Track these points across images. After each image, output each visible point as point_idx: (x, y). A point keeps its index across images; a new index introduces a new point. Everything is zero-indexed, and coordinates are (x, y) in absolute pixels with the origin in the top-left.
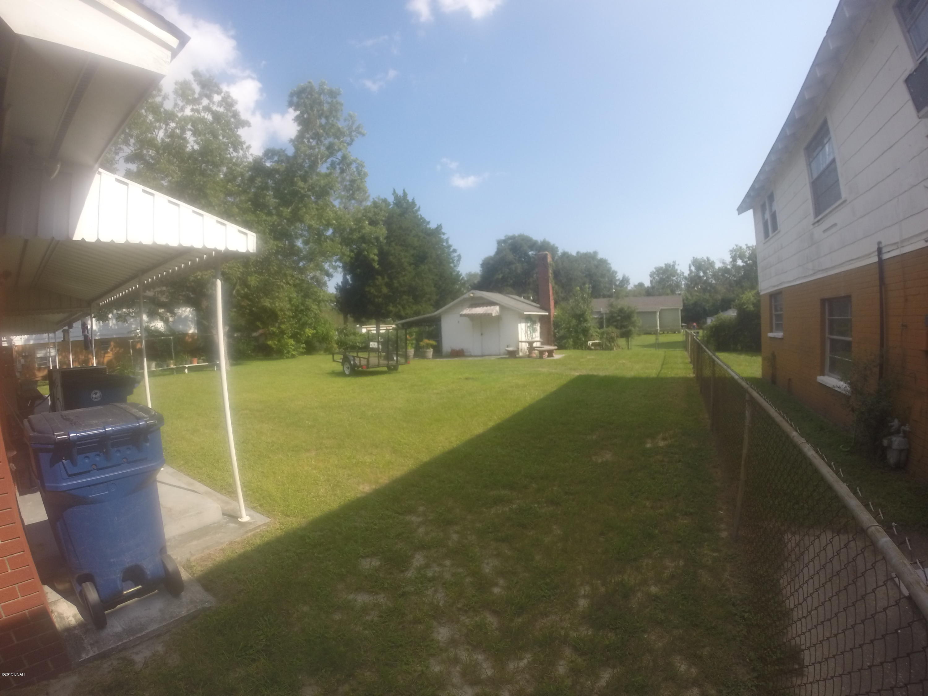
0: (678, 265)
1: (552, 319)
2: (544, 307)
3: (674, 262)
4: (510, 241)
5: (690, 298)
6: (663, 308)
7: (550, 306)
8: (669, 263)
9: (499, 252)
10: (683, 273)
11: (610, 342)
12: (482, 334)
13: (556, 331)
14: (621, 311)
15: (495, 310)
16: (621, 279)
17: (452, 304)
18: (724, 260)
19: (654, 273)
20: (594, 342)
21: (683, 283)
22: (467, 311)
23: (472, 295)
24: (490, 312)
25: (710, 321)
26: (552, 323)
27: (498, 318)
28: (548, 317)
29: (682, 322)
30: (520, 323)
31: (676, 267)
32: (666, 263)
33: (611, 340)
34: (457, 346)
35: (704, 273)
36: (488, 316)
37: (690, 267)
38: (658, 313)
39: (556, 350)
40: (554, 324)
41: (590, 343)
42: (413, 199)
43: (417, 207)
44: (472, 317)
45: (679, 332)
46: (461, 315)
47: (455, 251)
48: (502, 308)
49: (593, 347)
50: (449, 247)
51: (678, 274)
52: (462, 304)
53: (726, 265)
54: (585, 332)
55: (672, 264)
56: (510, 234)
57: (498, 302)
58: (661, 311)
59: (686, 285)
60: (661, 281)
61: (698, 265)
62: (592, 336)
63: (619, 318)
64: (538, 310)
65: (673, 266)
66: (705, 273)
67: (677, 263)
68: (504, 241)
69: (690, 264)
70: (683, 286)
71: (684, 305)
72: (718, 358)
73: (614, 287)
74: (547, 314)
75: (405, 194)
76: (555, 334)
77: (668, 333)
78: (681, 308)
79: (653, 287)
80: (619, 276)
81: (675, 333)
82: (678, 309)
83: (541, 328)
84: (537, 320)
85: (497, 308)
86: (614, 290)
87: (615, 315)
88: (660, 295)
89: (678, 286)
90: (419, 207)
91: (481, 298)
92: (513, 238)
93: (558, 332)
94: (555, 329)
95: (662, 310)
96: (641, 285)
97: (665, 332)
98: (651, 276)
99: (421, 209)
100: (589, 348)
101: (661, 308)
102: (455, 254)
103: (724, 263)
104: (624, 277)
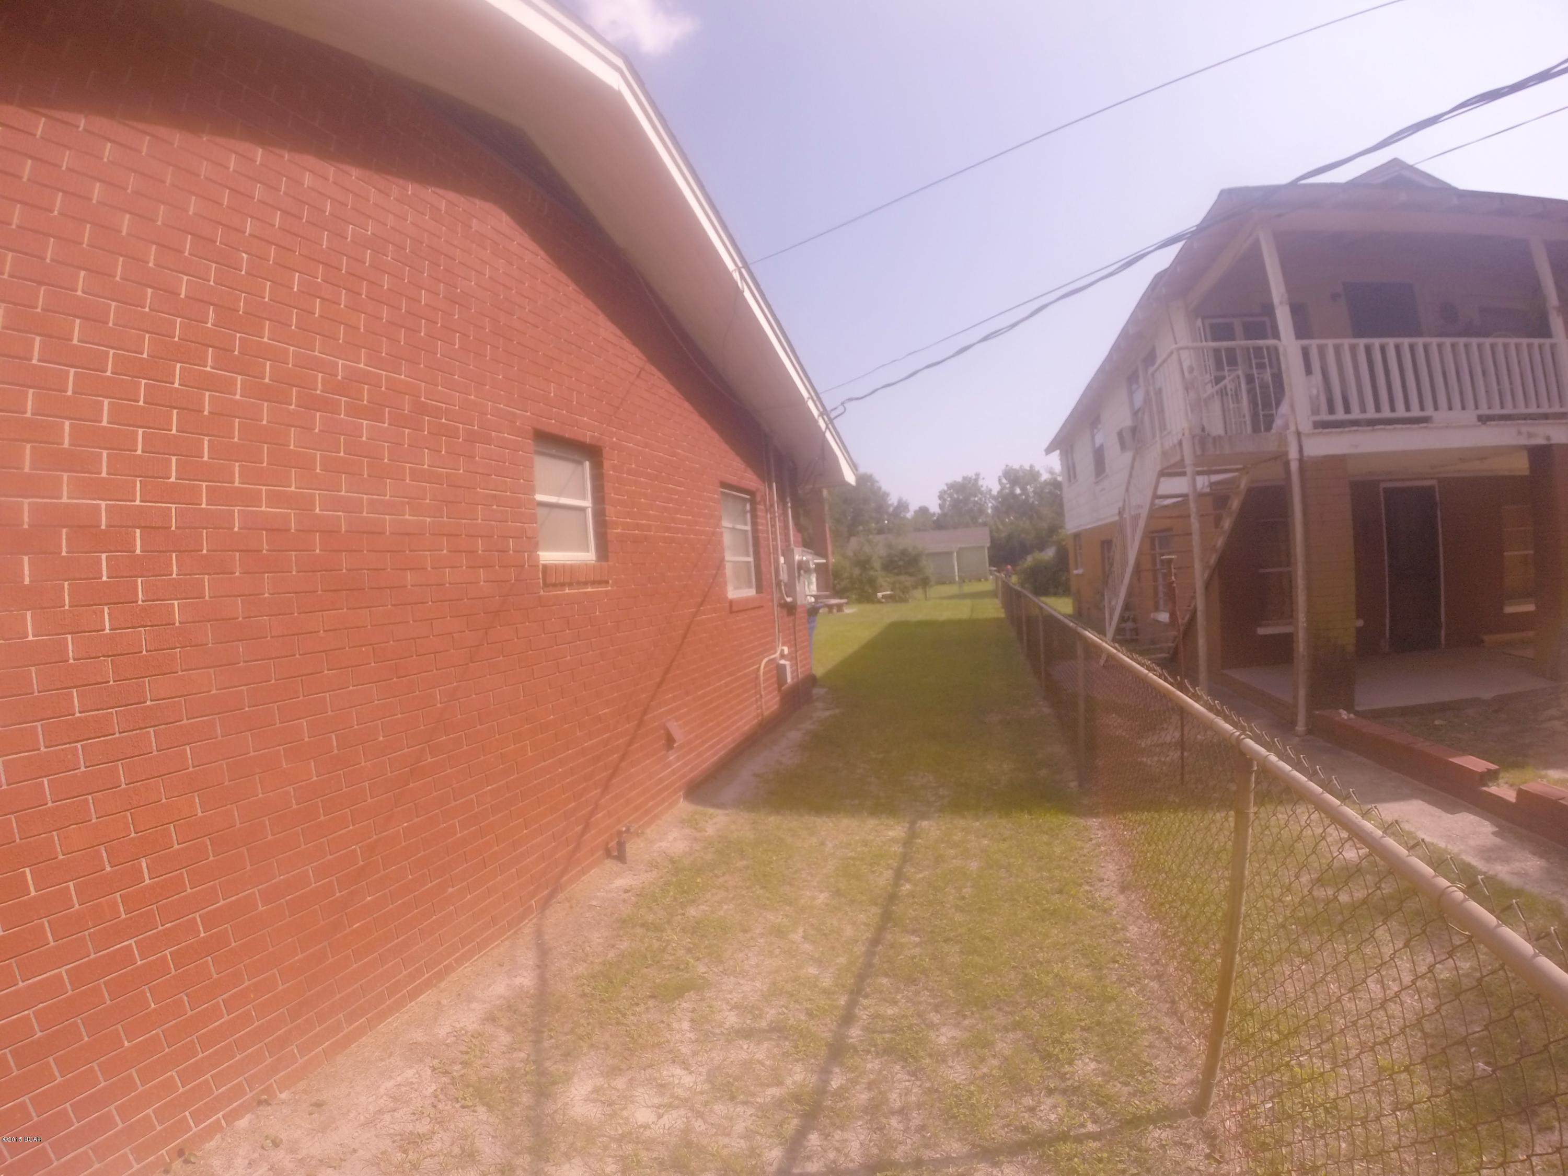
0: (983, 479)
1: (830, 567)
2: (820, 552)
3: (978, 475)
5: (1001, 527)
6: (963, 546)
7: (827, 551)
8: (970, 476)
10: (990, 490)
11: (903, 593)
13: (836, 582)
14: (904, 553)
16: (896, 504)
18: (1051, 468)
19: (945, 492)
20: (884, 593)
21: (990, 505)
25: (1029, 560)
26: (831, 572)
28: (826, 565)
29: (990, 565)
31: (980, 482)
32: (965, 475)
33: (905, 590)
35: (1022, 489)
37: (1000, 480)
38: (955, 554)
39: (847, 603)
40: (833, 574)
41: (880, 595)
45: (986, 579)
49: (884, 600)
51: (982, 493)
53: (1055, 476)
54: (872, 582)
55: (974, 477)
58: (960, 551)
59: (995, 508)
60: (956, 504)
61: (1013, 477)
62: (881, 586)
63: (901, 563)
65: (976, 480)
66: (1024, 489)
67: (981, 477)
69: (999, 477)
70: (990, 511)
71: (993, 540)
72: (1046, 604)
73: (886, 517)
74: (824, 561)
76: (834, 586)
77: (970, 581)
78: (988, 545)
79: (944, 515)
80: (893, 500)
81: (980, 580)
82: (983, 547)
83: (817, 580)
86: (886, 522)
87: (896, 559)
88: (955, 527)
89: (982, 511)
93: (841, 584)
94: (834, 580)
95: (960, 549)
96: (923, 511)
97: (966, 580)
98: (940, 497)
100: (879, 602)
101: (959, 546)
103: (1051, 473)
104: (900, 501)
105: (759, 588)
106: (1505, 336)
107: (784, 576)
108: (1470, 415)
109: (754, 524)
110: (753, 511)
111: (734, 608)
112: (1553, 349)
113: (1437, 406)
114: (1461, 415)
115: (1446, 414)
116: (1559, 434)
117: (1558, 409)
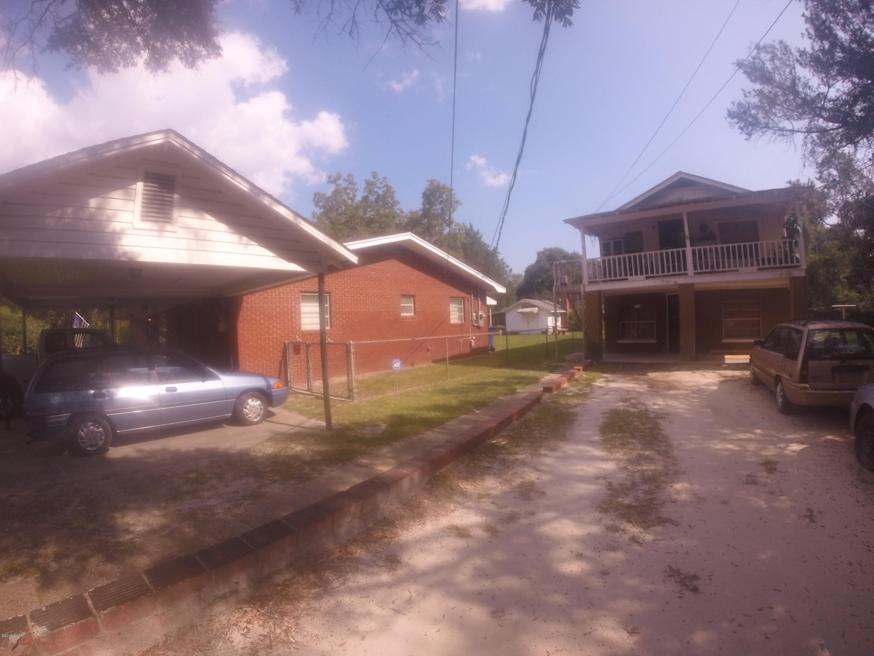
4: (547, 253)
7: (566, 306)
9: (538, 262)
12: (528, 323)
15: (535, 310)
17: (512, 306)
22: (520, 310)
23: (523, 302)
24: (533, 311)
26: (568, 316)
27: (537, 314)
28: (566, 313)
30: (549, 316)
34: (515, 329)
36: (532, 313)
40: (569, 318)
42: (478, 230)
43: (480, 235)
44: (523, 313)
46: (518, 313)
47: (507, 266)
48: (540, 309)
50: (504, 263)
52: (517, 307)
56: (548, 247)
57: (537, 305)
64: (561, 309)
68: (543, 253)
75: (471, 226)
76: (569, 323)
84: (560, 315)
85: (537, 309)
90: (482, 235)
91: (528, 303)
92: (550, 250)
93: (572, 322)
99: (483, 236)
102: (508, 269)
105: (465, 321)
107: (474, 318)
108: (643, 277)
109: (464, 305)
110: (464, 302)
112: (684, 252)
113: (631, 275)
114: (639, 277)
115: (634, 277)
116: (681, 280)
117: (683, 272)
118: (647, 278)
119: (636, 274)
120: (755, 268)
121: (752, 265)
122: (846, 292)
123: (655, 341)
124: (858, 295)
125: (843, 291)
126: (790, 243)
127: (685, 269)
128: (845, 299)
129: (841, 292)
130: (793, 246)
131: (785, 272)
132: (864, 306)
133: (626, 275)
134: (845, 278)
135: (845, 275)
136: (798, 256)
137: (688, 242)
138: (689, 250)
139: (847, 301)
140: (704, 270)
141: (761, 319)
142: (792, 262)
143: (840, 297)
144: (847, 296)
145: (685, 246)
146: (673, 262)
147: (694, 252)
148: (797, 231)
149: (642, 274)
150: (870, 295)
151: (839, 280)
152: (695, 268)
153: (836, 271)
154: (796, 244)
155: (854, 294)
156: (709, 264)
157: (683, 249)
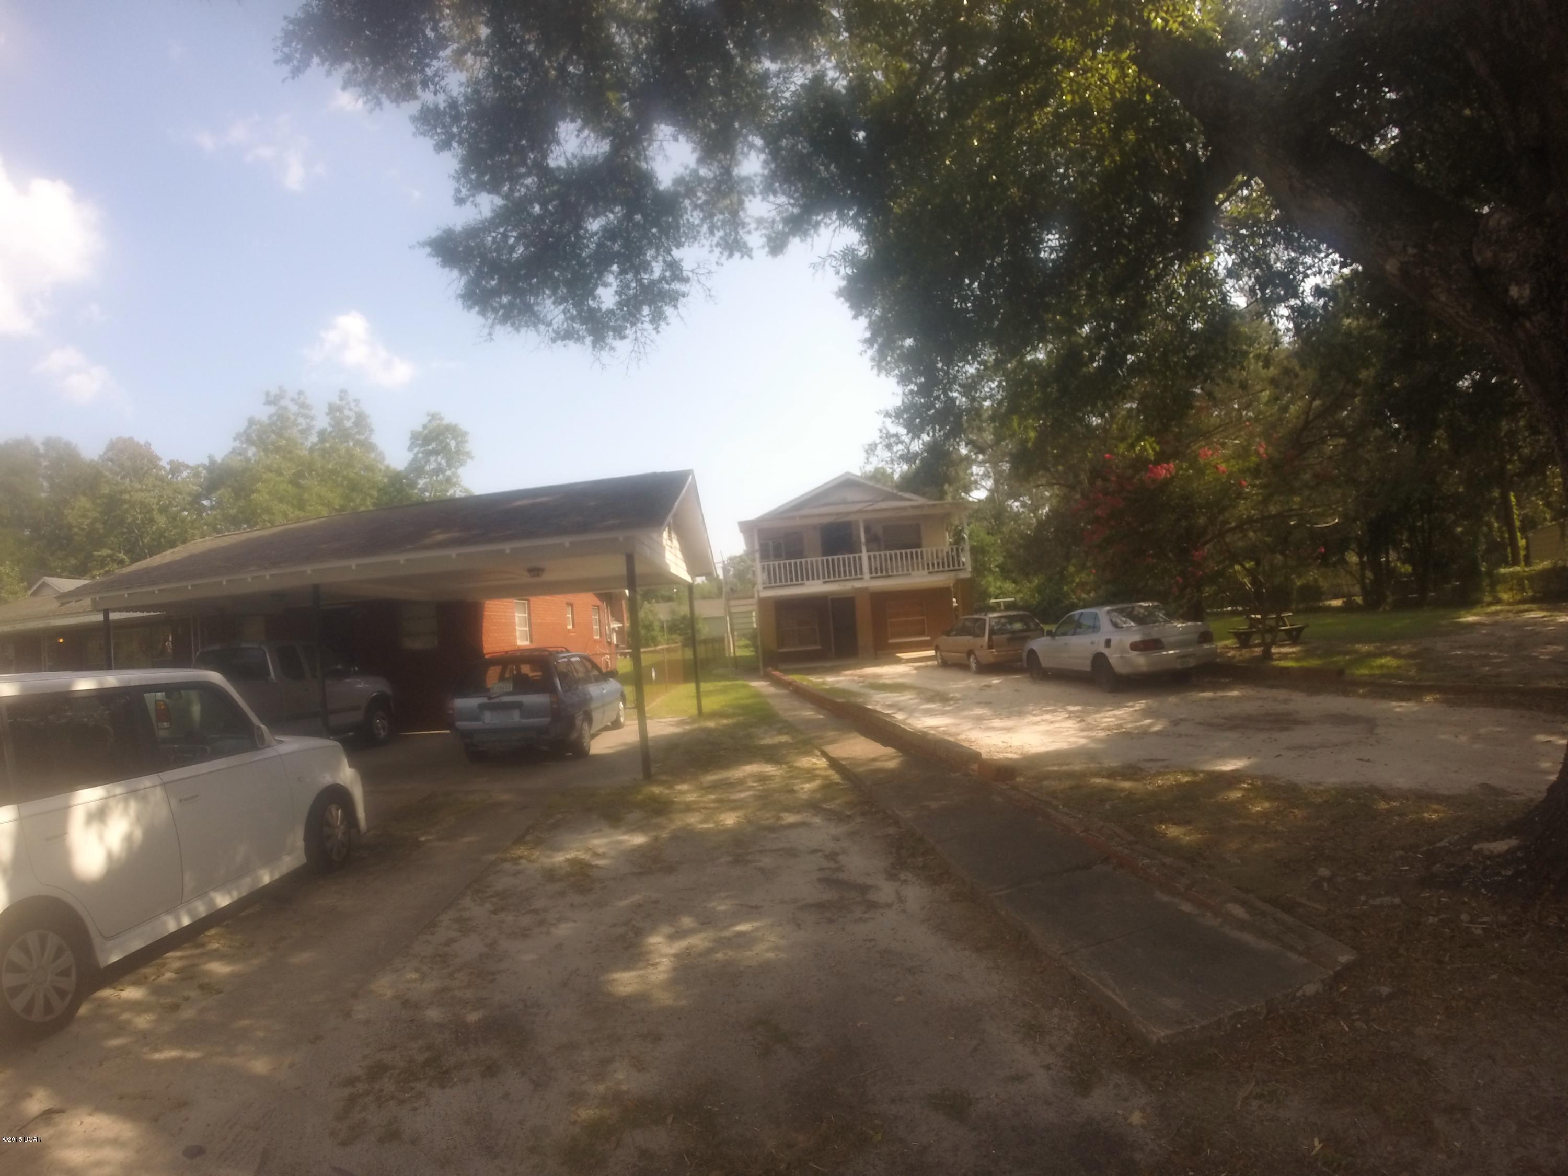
105: (601, 636)
106: (843, 554)
107: (608, 632)
108: (820, 582)
109: (599, 616)
110: (599, 613)
111: (595, 641)
112: (860, 558)
113: (808, 579)
114: (816, 582)
115: (811, 582)
116: (858, 585)
117: (859, 576)
118: (825, 583)
119: (813, 579)
120: (926, 572)
121: (923, 569)
122: (999, 584)
123: (818, 647)
124: (1014, 585)
125: (995, 583)
126: (957, 549)
127: (862, 573)
128: (998, 592)
129: (993, 583)
130: (960, 550)
131: (952, 574)
132: (1022, 599)
133: (802, 579)
134: (997, 566)
135: (997, 563)
136: (964, 559)
137: (864, 548)
138: (864, 555)
139: (1002, 593)
140: (879, 574)
141: (925, 618)
142: (959, 565)
143: (992, 589)
144: (1001, 588)
145: (861, 552)
146: (850, 566)
147: (869, 558)
148: (963, 539)
149: (818, 578)
150: (1028, 585)
151: (990, 570)
152: (871, 573)
153: (986, 559)
154: (962, 550)
155: (1009, 586)
156: (884, 567)
157: (859, 554)
